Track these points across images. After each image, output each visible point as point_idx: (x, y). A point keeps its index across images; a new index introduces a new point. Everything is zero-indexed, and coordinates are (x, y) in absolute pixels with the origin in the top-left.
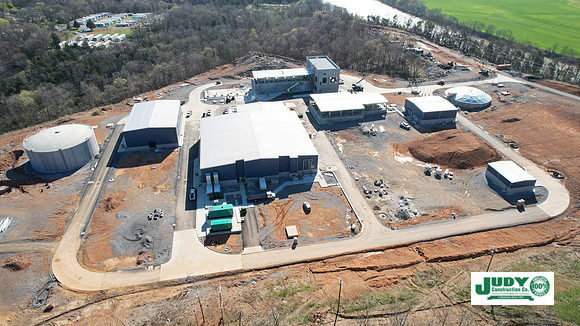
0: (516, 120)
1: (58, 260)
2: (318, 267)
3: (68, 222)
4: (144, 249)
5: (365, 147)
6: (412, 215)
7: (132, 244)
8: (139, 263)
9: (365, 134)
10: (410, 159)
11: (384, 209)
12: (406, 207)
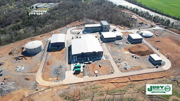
0: (160, 41)
1: (37, 78)
2: (103, 82)
3: (38, 68)
4: (58, 76)
5: (116, 49)
6: (128, 69)
7: (55, 75)
8: (57, 79)
9: (116, 44)
10: (128, 52)
11: (120, 67)
12: (126, 66)
